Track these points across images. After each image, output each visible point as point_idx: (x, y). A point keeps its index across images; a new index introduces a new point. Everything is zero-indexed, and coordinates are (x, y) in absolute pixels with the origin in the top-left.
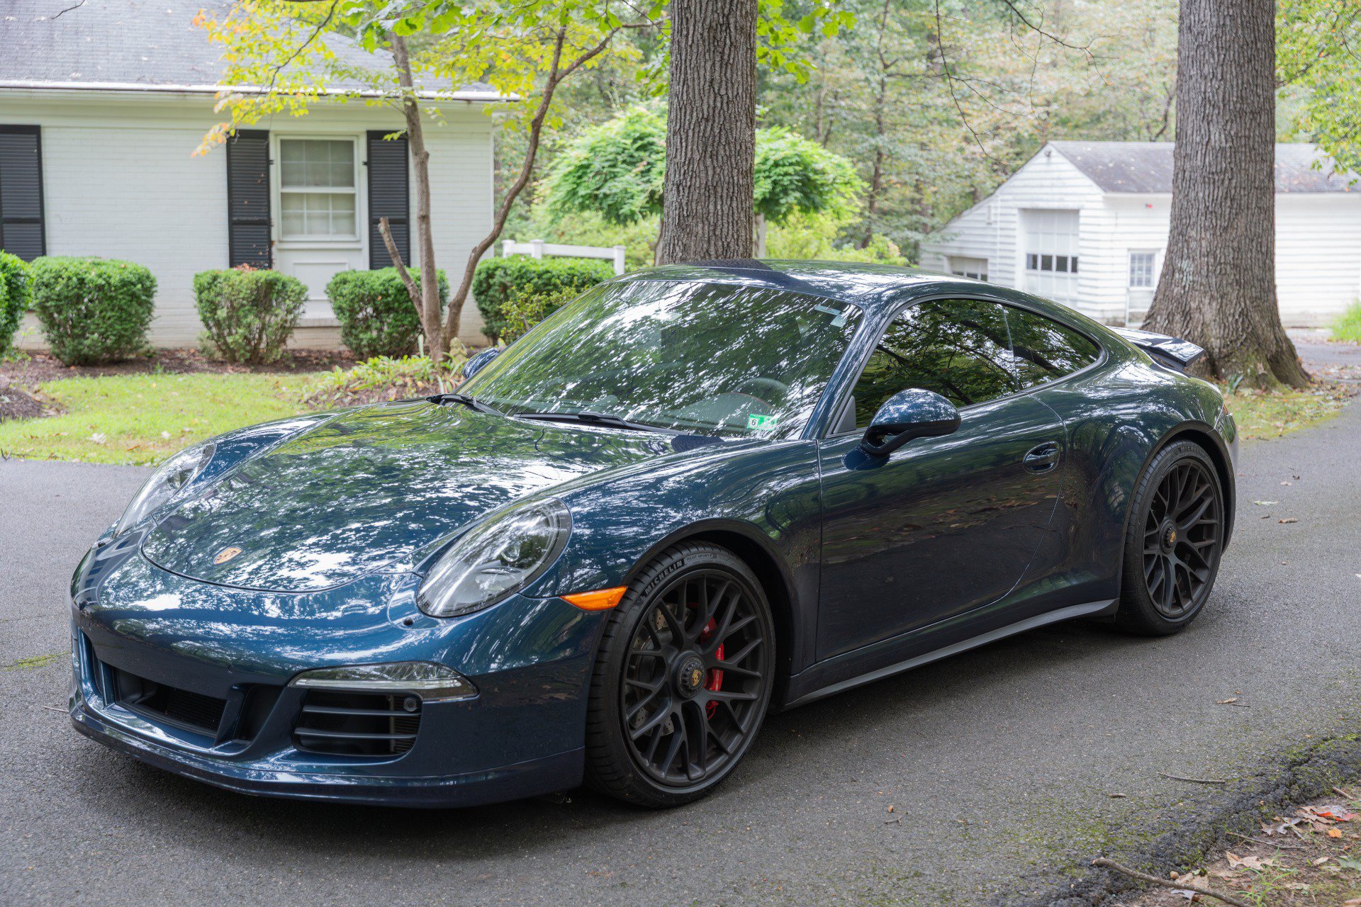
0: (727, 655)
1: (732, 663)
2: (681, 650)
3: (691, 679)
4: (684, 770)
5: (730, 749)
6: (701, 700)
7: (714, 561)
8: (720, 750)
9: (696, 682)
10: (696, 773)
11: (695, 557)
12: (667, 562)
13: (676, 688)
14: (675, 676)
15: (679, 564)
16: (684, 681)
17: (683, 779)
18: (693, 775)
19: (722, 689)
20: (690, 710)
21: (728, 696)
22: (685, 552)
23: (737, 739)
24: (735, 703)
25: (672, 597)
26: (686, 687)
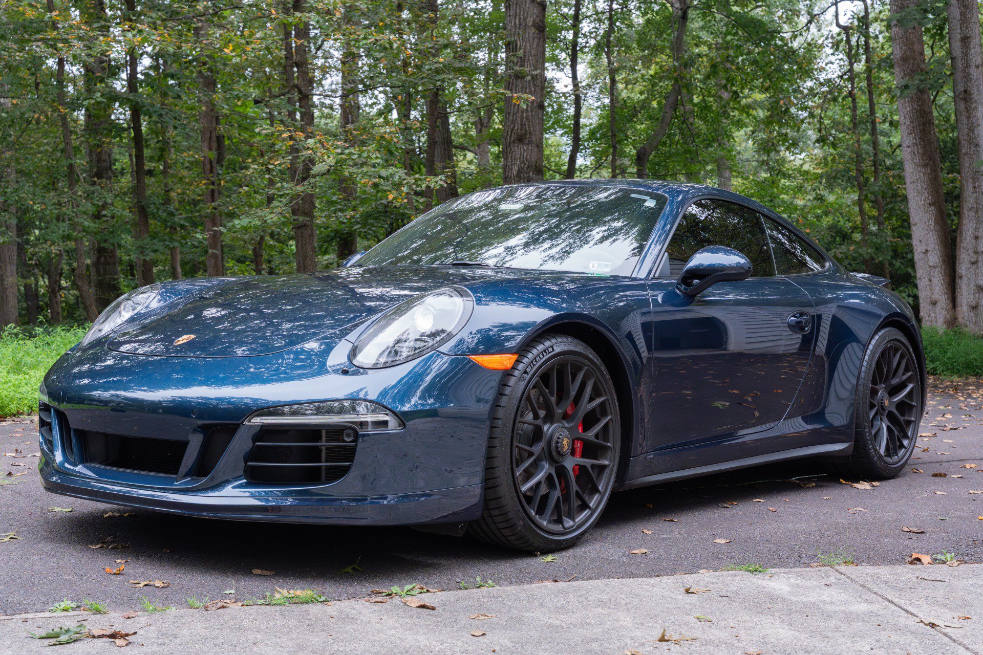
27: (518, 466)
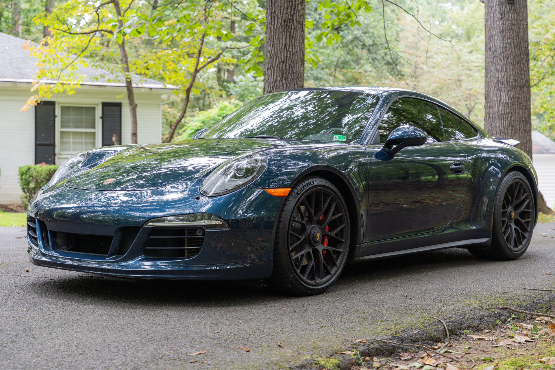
0: (330, 230)
1: (333, 234)
2: (311, 224)
3: (316, 237)
4: (313, 279)
5: (332, 272)
6: (320, 248)
7: (326, 185)
8: (328, 273)
9: (318, 238)
10: (319, 281)
11: (318, 181)
12: (307, 182)
13: (311, 241)
14: (310, 234)
15: (312, 183)
16: (313, 237)
17: (313, 282)
18: (317, 282)
19: (328, 245)
20: (316, 251)
21: (331, 249)
22: (314, 179)
23: (335, 269)
24: (333, 251)
25: (309, 198)
26: (314, 240)
27: (291, 244)
